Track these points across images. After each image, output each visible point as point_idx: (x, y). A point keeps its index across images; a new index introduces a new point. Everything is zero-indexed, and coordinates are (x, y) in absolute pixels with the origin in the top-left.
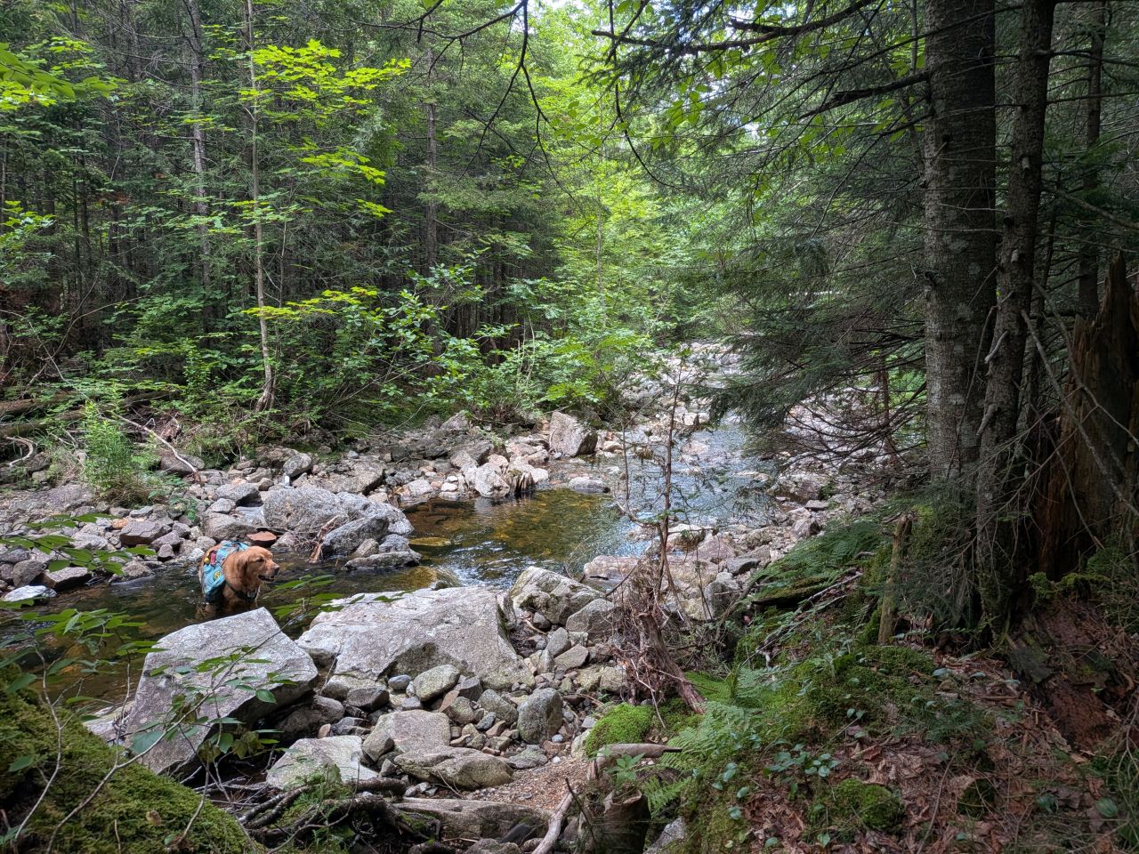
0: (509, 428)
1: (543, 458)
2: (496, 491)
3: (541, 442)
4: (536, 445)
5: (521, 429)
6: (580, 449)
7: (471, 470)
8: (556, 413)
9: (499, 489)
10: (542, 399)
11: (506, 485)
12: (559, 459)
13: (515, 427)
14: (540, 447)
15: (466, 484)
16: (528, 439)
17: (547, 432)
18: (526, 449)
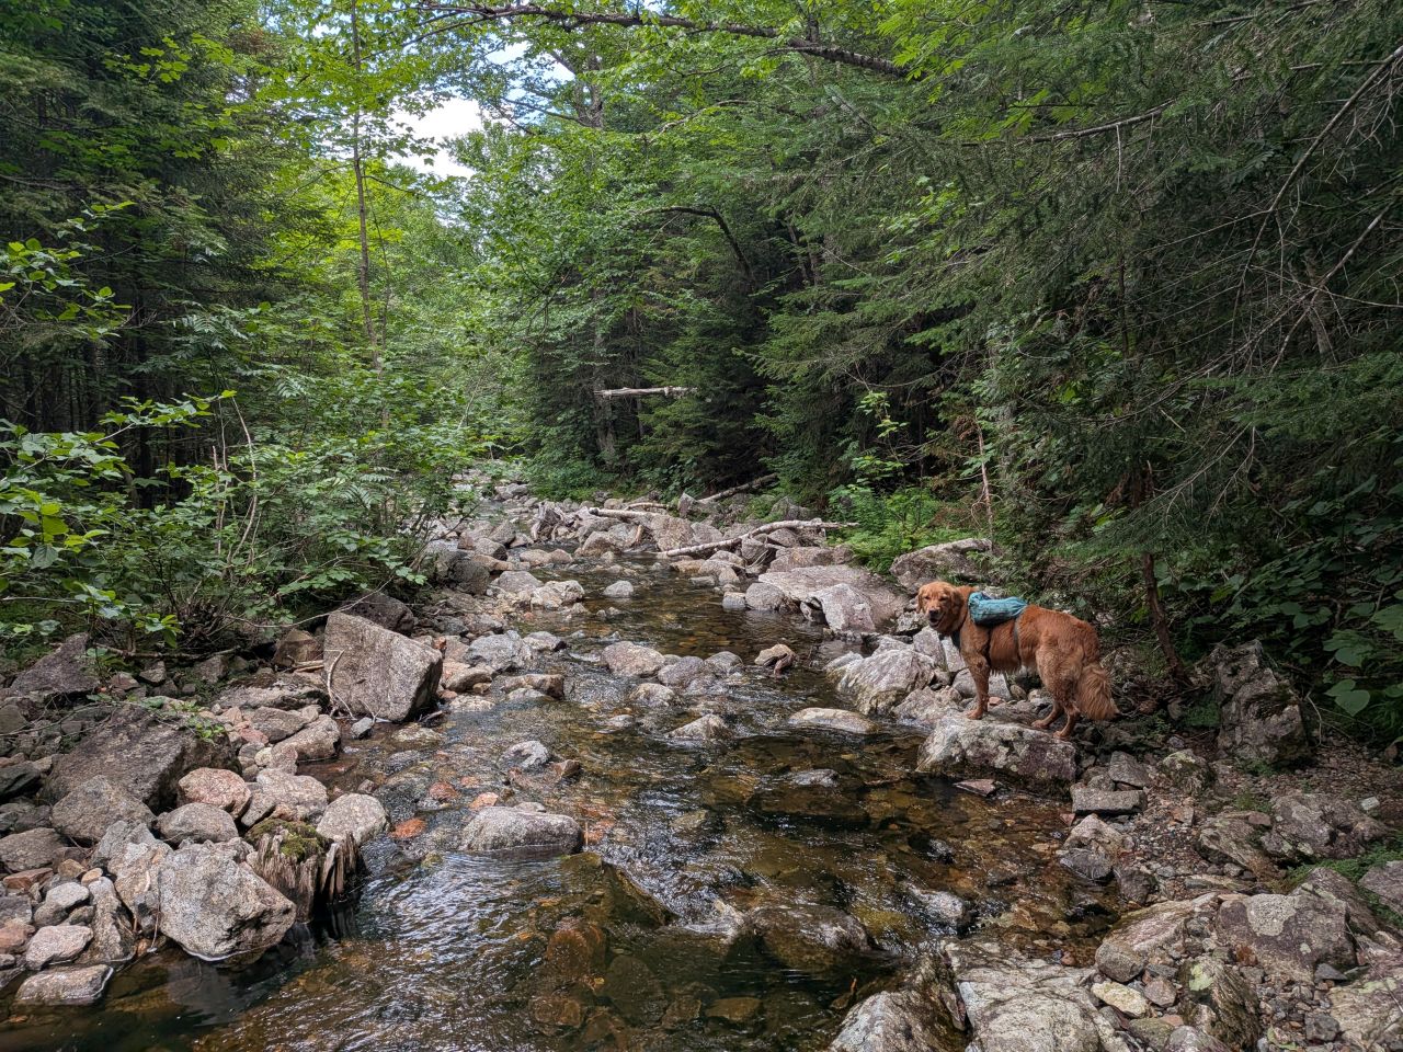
0: (213, 667)
1: (331, 741)
2: (249, 934)
3: (310, 695)
4: (299, 706)
5: (243, 663)
6: (414, 700)
7: (135, 851)
8: (337, 617)
9: (258, 922)
10: (294, 586)
11: (282, 902)
12: (366, 735)
13: (229, 661)
14: (310, 711)
15: (124, 910)
16: (275, 694)
17: (316, 663)
18: (278, 724)
